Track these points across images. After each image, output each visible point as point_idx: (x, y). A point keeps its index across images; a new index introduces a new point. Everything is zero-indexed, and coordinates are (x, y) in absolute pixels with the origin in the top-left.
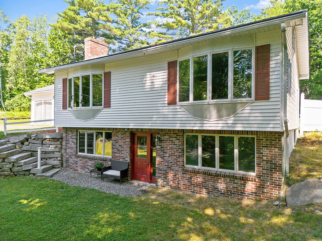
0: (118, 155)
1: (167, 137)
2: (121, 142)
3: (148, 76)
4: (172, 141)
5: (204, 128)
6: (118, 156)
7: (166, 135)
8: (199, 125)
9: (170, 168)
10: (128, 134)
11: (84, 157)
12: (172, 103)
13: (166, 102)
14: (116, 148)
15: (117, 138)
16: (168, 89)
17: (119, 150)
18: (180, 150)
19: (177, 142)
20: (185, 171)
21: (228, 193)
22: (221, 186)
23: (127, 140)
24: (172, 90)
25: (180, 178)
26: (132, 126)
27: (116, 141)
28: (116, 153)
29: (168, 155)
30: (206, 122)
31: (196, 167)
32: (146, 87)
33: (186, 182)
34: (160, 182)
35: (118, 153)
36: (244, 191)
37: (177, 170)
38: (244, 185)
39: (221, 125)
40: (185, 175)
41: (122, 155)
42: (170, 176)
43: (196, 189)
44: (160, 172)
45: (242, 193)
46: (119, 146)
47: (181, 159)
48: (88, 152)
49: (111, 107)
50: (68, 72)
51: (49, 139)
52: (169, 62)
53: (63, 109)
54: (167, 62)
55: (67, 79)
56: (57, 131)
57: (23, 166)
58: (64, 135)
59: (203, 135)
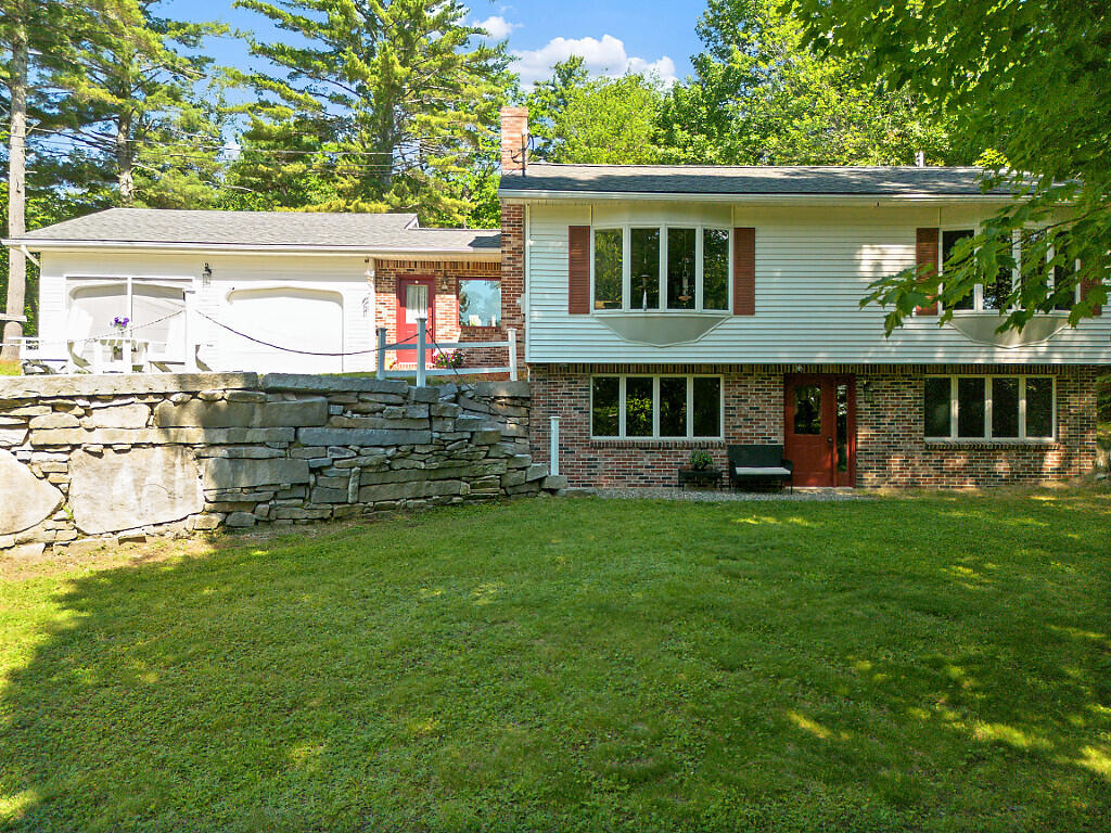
0: (748, 431)
1: (884, 383)
2: (755, 401)
3: (864, 251)
4: (899, 391)
5: (997, 361)
6: (746, 434)
7: (882, 380)
8: (986, 356)
9: (893, 446)
10: (778, 379)
11: (621, 446)
14: (741, 416)
15: (742, 390)
17: (752, 419)
18: (917, 408)
19: (911, 393)
20: (930, 449)
21: (1015, 477)
22: (1002, 467)
23: (773, 394)
25: (917, 464)
26: (784, 358)
27: (739, 397)
28: (740, 427)
29: (888, 420)
30: (998, 350)
31: (947, 439)
32: (859, 274)
33: (931, 469)
34: (869, 478)
35: (746, 427)
36: (1041, 469)
37: (909, 450)
38: (1042, 459)
40: (928, 457)
41: (761, 431)
42: (895, 462)
43: (951, 480)
44: (869, 458)
45: (1038, 473)
46: (751, 408)
47: (921, 426)
48: (629, 433)
49: (757, 315)
50: (594, 208)
51: (505, 398)
52: (918, 229)
53: (571, 312)
54: (915, 229)
55: (587, 229)
56: (513, 377)
57: (529, 470)
58: (539, 388)
59: (961, 376)
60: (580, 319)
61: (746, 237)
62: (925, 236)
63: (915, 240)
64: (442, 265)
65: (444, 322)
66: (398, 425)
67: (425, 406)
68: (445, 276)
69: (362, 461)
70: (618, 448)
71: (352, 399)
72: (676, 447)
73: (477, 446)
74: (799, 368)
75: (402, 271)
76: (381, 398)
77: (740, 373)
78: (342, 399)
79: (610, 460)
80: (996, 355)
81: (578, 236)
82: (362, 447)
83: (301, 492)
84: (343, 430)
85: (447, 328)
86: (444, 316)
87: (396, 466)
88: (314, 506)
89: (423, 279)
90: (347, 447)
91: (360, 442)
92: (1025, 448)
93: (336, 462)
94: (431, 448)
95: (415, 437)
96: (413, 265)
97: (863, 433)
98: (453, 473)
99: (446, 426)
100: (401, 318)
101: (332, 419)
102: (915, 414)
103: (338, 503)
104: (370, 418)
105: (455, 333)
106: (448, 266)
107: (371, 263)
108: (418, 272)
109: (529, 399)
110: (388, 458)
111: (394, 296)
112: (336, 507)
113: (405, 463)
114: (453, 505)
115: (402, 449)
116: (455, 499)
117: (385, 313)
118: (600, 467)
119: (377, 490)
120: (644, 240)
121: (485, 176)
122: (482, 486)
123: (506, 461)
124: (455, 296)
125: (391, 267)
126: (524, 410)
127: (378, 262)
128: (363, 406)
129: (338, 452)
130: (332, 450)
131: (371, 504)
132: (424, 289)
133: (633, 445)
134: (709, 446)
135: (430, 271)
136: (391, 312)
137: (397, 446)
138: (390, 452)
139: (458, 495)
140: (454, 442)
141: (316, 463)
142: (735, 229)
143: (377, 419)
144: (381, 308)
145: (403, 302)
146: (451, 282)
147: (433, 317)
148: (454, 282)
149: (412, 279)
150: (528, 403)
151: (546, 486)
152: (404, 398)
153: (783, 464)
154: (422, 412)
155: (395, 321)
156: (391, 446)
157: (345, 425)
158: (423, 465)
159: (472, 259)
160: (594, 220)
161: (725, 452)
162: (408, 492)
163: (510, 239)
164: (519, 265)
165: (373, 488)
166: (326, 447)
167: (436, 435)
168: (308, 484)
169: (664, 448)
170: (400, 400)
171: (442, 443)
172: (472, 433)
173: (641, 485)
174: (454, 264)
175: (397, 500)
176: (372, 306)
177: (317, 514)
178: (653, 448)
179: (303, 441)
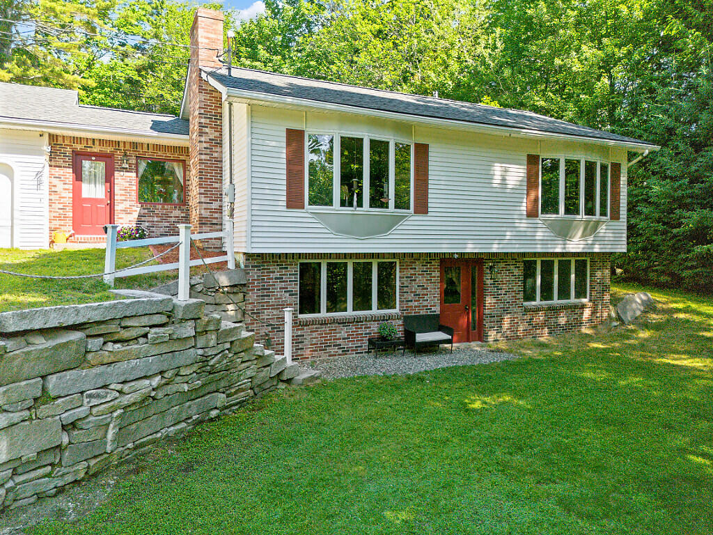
0: (416, 304)
1: (502, 265)
2: (421, 280)
3: (496, 168)
4: (510, 270)
5: (567, 250)
6: (415, 307)
7: (500, 262)
9: (506, 311)
10: (436, 263)
11: (324, 323)
12: (532, 214)
13: (525, 213)
14: (412, 292)
16: (528, 194)
17: (419, 295)
18: (520, 282)
19: (516, 272)
20: (527, 310)
21: (570, 327)
22: (563, 321)
23: (433, 274)
24: (532, 196)
25: (519, 322)
26: (445, 248)
27: (410, 277)
28: (411, 301)
29: (503, 292)
30: (568, 242)
33: (527, 325)
34: (492, 335)
35: (415, 301)
36: (582, 320)
37: (515, 312)
38: (583, 314)
39: (582, 246)
40: (525, 317)
41: (425, 303)
42: (506, 324)
44: (492, 319)
45: (581, 323)
46: (418, 286)
47: (521, 295)
48: (329, 310)
49: (429, 214)
50: (307, 114)
51: (227, 287)
52: (528, 155)
53: (288, 207)
54: (526, 155)
55: (301, 133)
56: (231, 266)
57: (273, 366)
58: (254, 274)
59: (543, 259)
60: (296, 213)
61: (422, 150)
62: (532, 160)
63: (526, 163)
64: (122, 145)
65: (123, 198)
66: (165, 348)
67: (191, 323)
68: (125, 155)
69: (126, 400)
70: (321, 324)
71: (113, 327)
72: (366, 321)
73: (235, 354)
74: (456, 256)
75: (79, 147)
76: (145, 321)
77: (410, 259)
78: (103, 329)
79: (314, 335)
80: (567, 246)
81: (294, 137)
82: (124, 382)
83: (49, 458)
84: (102, 368)
85: (127, 204)
86: (123, 192)
87: (160, 395)
88: (66, 470)
89: (100, 156)
90: (105, 387)
91: (122, 379)
92: (575, 307)
93: (94, 411)
94: (195, 368)
95: (181, 359)
96: (90, 143)
97: (489, 300)
98: (213, 387)
99: (208, 341)
100: (77, 192)
101: (90, 356)
102: (518, 287)
103: (95, 457)
104: (134, 347)
105: (134, 208)
106: (128, 147)
107: (46, 137)
108: (96, 149)
109: (244, 285)
110: (153, 390)
111: (71, 170)
112: (92, 462)
113: (168, 389)
114: (211, 420)
115: (168, 375)
116: (214, 413)
117: (60, 187)
118: (306, 342)
119: (138, 428)
120: (351, 147)
121: (93, 60)
122: (236, 393)
123: (255, 362)
124: (134, 174)
125: (67, 142)
126: (241, 295)
127: (52, 137)
128: (125, 334)
129: (98, 396)
130: (90, 396)
131: (130, 445)
132: (101, 166)
133: (334, 321)
134: (390, 317)
135: (109, 150)
136: (67, 186)
137: (161, 373)
138: (156, 381)
139: (216, 408)
140: (216, 355)
141: (68, 417)
142: (415, 144)
143: (141, 346)
144: (55, 181)
145: (78, 177)
146: (130, 161)
147: (111, 193)
148: (134, 162)
149: (88, 156)
150: (245, 289)
151: (285, 378)
152: (169, 317)
153: (441, 328)
154: (188, 330)
155: (71, 195)
156: (156, 375)
157: (105, 361)
158: (186, 387)
159: (152, 141)
160: (308, 126)
161: (400, 322)
162: (169, 419)
163: (207, 130)
164: (215, 155)
165: (134, 427)
166: (82, 393)
167: (200, 352)
168: (59, 446)
169: (357, 322)
170: (164, 319)
171: (205, 359)
172: (232, 343)
173: (339, 355)
174: (135, 145)
175: (156, 432)
176: (46, 179)
177: (70, 478)
178: (348, 322)
179: (53, 394)
